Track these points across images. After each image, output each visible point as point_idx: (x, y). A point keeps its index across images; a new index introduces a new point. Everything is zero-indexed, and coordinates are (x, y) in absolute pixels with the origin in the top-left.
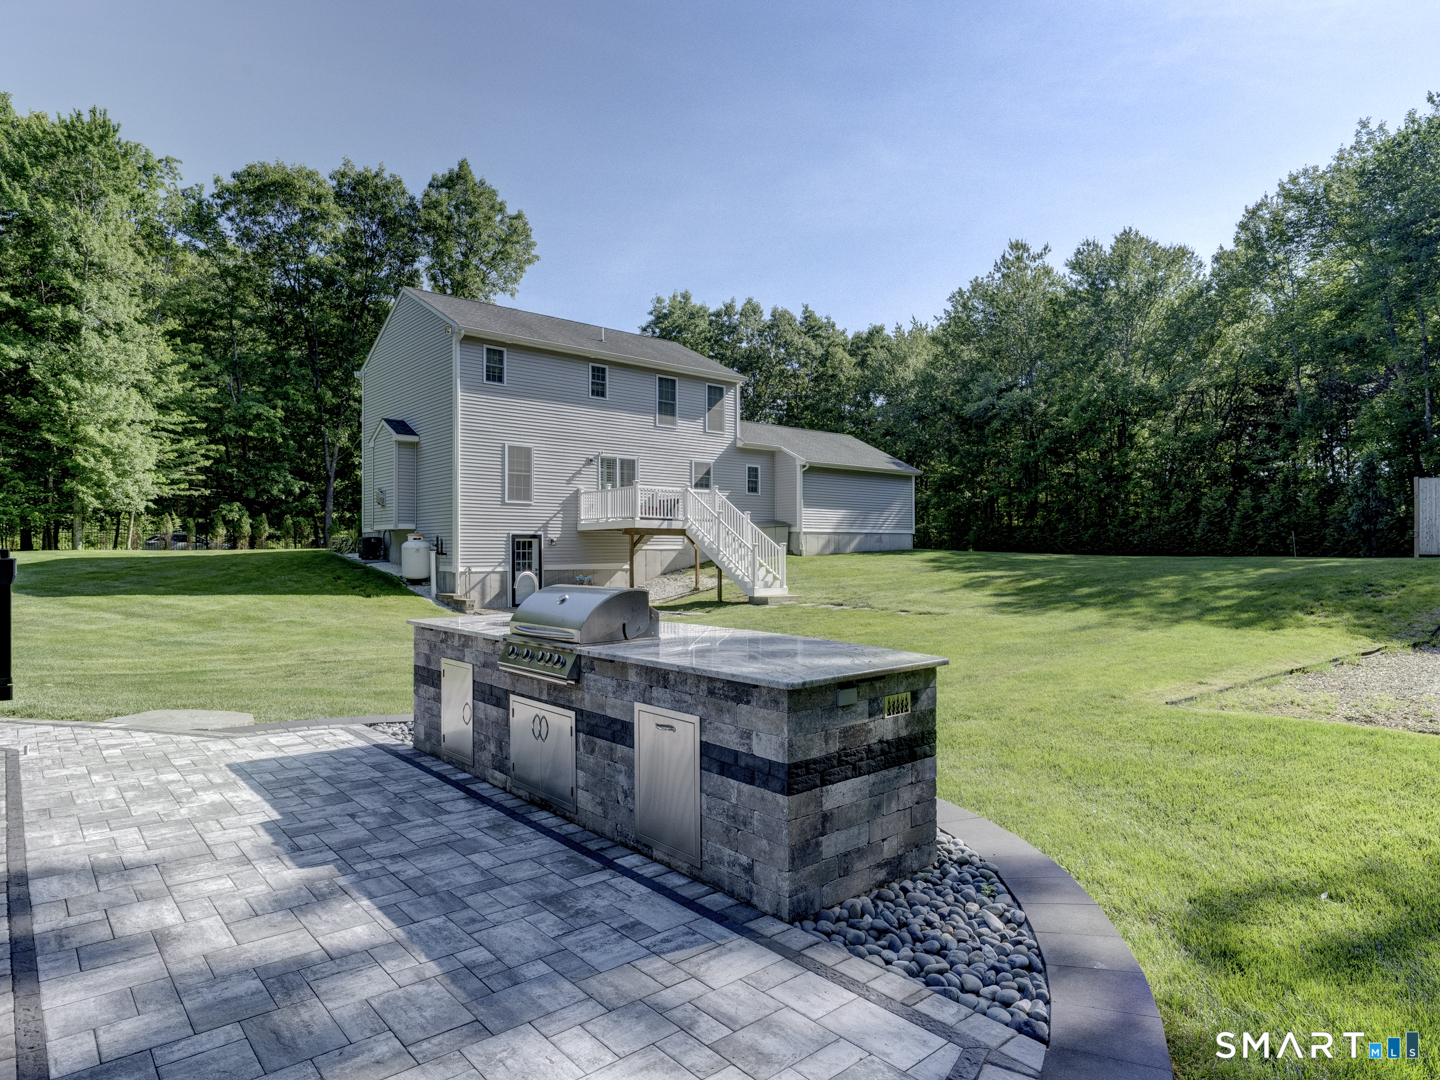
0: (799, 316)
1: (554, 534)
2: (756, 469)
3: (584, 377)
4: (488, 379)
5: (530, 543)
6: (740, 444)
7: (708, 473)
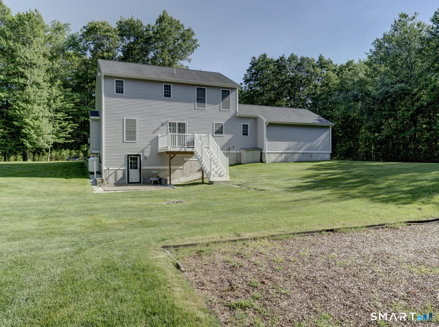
0: (317, 59)
1: (147, 154)
2: (247, 125)
3: (161, 89)
4: (117, 92)
5: (137, 158)
6: (238, 115)
7: (222, 127)
